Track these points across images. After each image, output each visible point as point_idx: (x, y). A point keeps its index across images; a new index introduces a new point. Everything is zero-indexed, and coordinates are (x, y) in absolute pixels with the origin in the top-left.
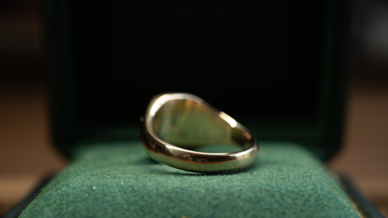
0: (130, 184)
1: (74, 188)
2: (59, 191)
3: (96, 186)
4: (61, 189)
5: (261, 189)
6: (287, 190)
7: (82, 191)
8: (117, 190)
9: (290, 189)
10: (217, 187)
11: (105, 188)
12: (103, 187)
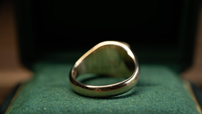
0: (66, 106)
1: (33, 109)
2: (24, 110)
3: (46, 108)
4: (25, 109)
5: (146, 110)
6: (162, 111)
7: (37, 111)
8: (58, 110)
9: (163, 110)
10: (119, 108)
11: (52, 109)
12: (50, 108)
